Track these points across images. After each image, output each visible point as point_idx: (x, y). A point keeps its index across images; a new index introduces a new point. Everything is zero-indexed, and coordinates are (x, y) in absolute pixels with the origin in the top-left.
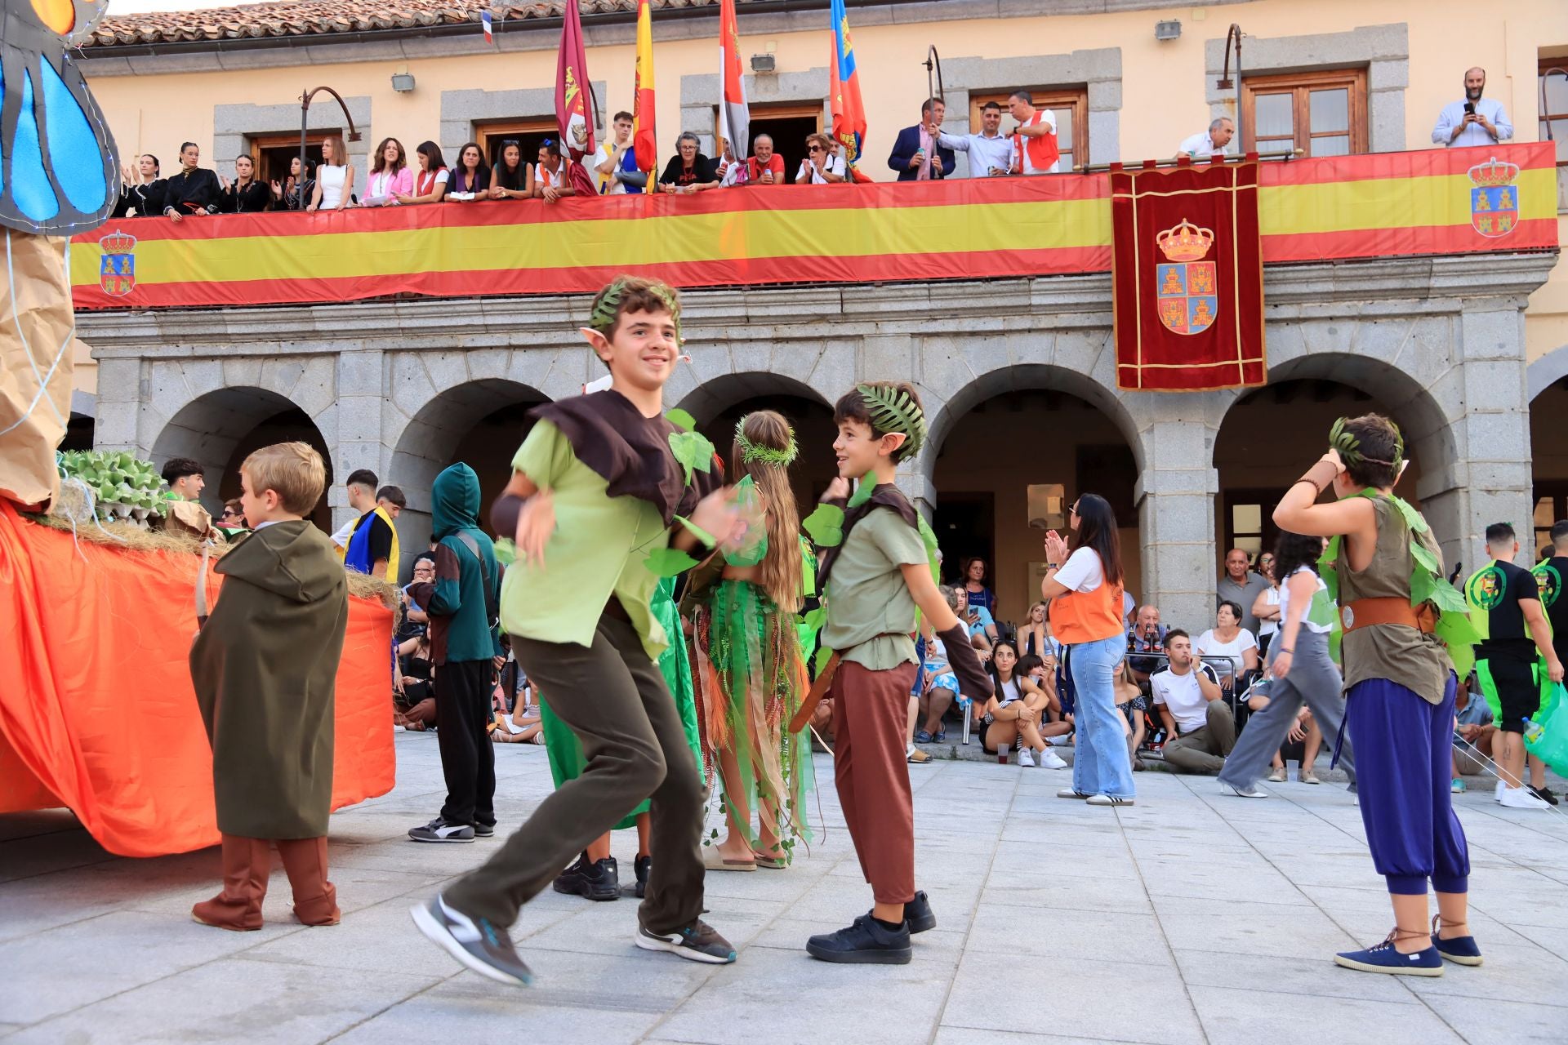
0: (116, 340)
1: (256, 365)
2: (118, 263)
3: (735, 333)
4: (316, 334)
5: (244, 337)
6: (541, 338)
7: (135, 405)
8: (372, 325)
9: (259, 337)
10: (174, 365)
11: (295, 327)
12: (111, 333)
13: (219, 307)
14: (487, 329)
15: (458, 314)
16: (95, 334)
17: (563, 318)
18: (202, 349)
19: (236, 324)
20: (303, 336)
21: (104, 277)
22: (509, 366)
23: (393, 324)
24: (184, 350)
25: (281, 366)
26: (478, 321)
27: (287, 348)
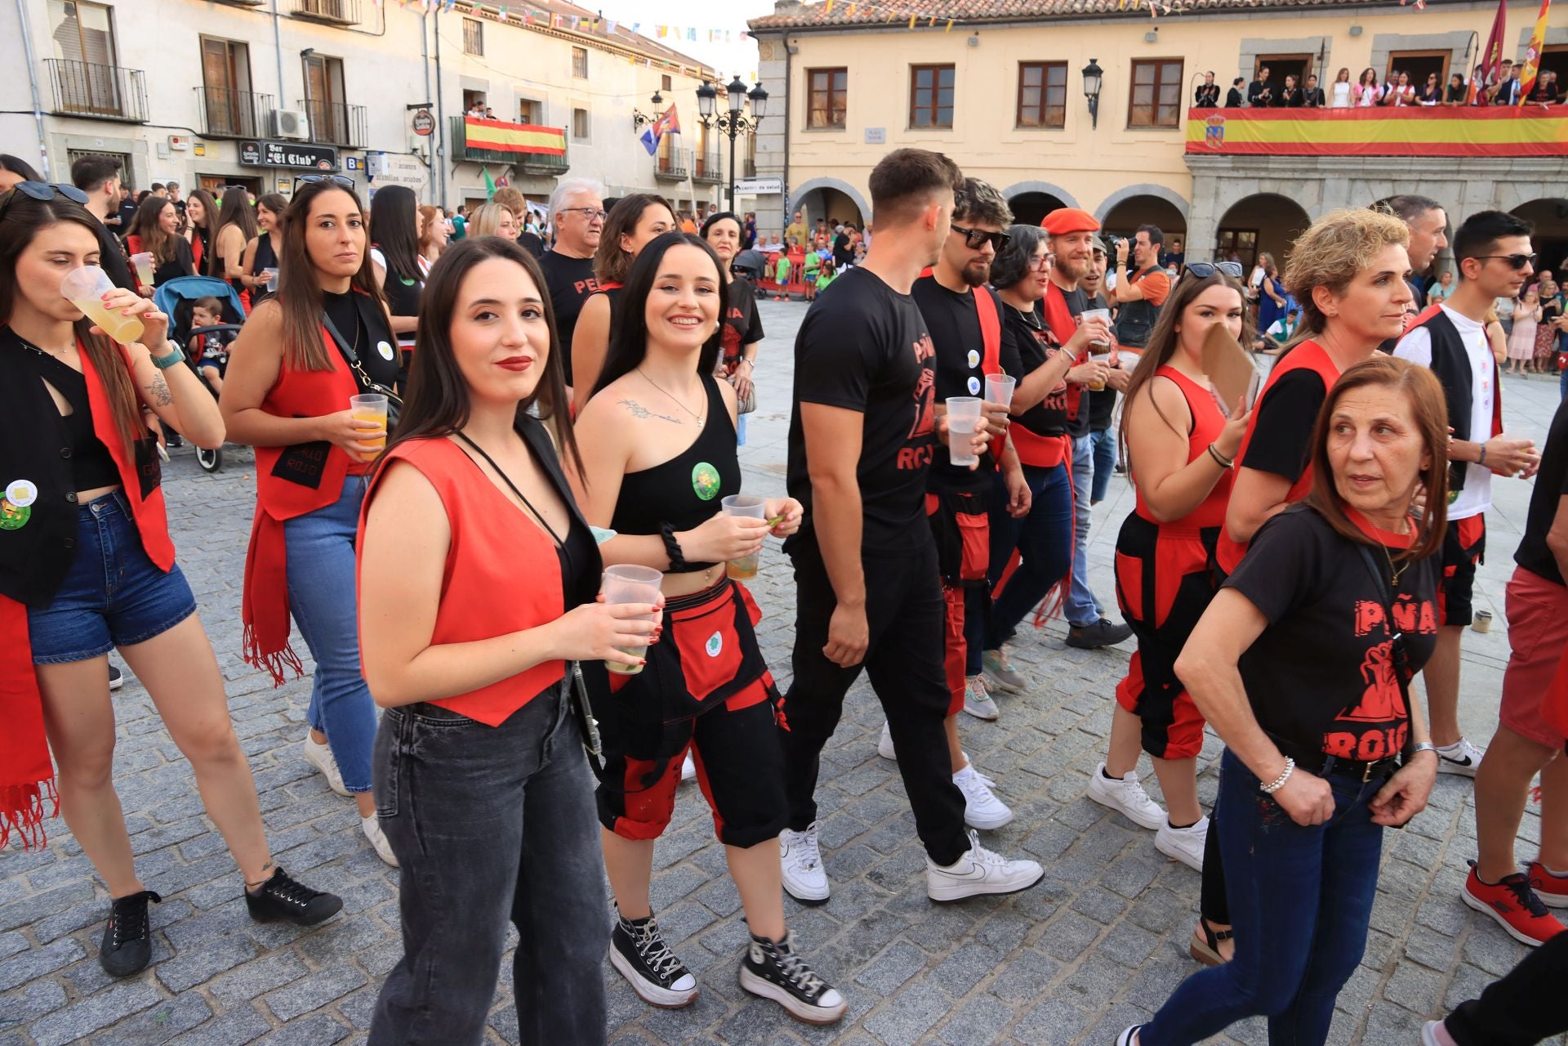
0: (1206, 168)
1: (1278, 182)
2: (1215, 131)
3: (1549, 178)
4: (1316, 170)
5: (1275, 170)
6: (1438, 177)
7: (1212, 200)
8: (1348, 167)
9: (1284, 170)
10: (1233, 182)
11: (1306, 166)
12: (1206, 165)
13: (1267, 155)
14: (1410, 171)
15: (1398, 164)
16: (1198, 165)
17: (1455, 168)
18: (1250, 174)
19: (1274, 163)
20: (1307, 170)
21: (1208, 138)
22: (1416, 189)
23: (1360, 167)
24: (1242, 174)
25: (1290, 184)
26: (1407, 167)
27: (1297, 175)
